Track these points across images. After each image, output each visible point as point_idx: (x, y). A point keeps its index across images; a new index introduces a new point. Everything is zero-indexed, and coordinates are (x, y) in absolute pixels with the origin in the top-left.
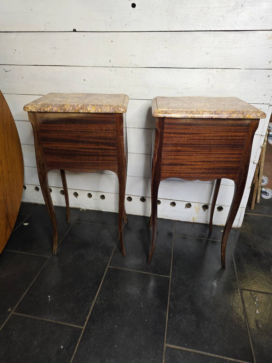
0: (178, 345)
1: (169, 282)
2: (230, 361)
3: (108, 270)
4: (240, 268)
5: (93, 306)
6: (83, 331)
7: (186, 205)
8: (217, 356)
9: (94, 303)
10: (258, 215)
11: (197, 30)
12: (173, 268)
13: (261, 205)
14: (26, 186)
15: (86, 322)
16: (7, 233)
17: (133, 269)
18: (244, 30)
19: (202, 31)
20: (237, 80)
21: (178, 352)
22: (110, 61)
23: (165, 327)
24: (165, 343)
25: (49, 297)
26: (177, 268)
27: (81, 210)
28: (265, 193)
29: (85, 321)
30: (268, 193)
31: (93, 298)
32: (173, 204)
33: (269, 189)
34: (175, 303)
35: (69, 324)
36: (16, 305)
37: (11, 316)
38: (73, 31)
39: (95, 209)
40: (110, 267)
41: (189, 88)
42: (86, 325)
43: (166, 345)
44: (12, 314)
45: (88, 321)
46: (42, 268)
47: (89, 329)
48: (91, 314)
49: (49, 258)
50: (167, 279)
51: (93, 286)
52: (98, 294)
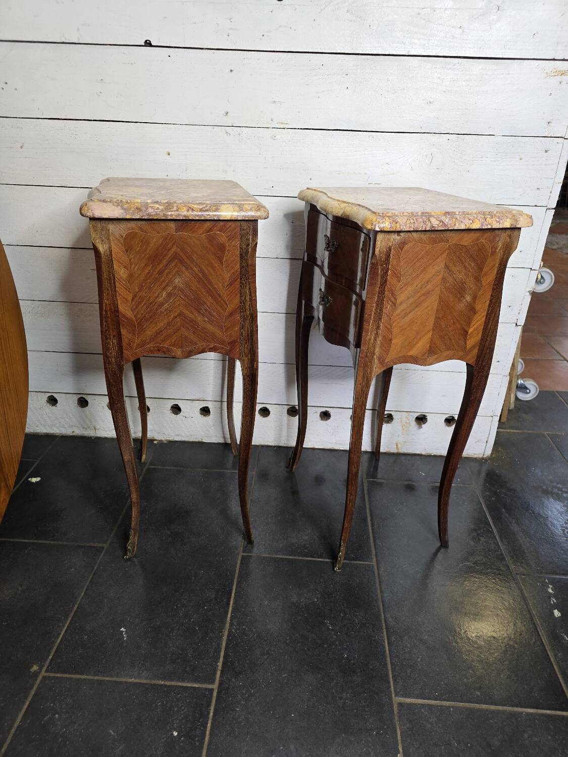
0: (420, 696)
1: (374, 572)
2: (528, 714)
3: (242, 561)
4: (506, 534)
5: (225, 638)
6: (215, 694)
9: (226, 633)
12: (376, 544)
13: (518, 412)
15: (219, 673)
17: (295, 555)
18: (501, 57)
20: (487, 158)
21: (423, 711)
22: (227, 113)
23: (386, 664)
24: (393, 696)
25: (123, 632)
26: (384, 544)
27: (155, 442)
29: (215, 673)
30: (528, 389)
31: (223, 622)
33: (530, 381)
34: (395, 614)
35: (180, 684)
36: (48, 656)
37: (41, 681)
38: (144, 44)
39: (186, 439)
40: (245, 554)
41: (393, 174)
42: (219, 680)
43: (397, 700)
44: (44, 677)
45: (222, 671)
46: (94, 571)
47: (228, 688)
48: (226, 656)
49: (104, 548)
50: (368, 567)
51: (216, 598)
52: (233, 612)
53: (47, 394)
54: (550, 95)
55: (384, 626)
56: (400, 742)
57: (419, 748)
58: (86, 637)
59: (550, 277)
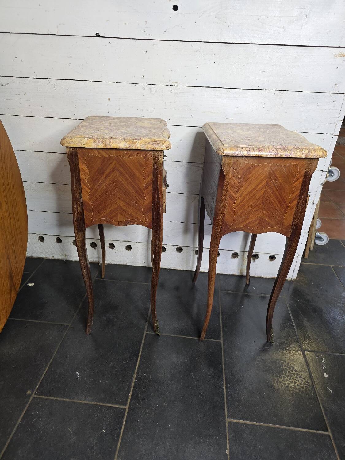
0: (241, 418)
1: (221, 347)
2: (302, 432)
3: (145, 336)
4: (300, 326)
5: (134, 380)
6: (127, 412)
7: (233, 254)
8: (287, 427)
9: (134, 377)
10: (313, 264)
11: (252, 43)
12: (223, 330)
13: (315, 252)
15: (129, 400)
16: (12, 297)
17: (176, 334)
18: (308, 45)
19: (258, 44)
20: (298, 105)
21: (242, 427)
22: (143, 76)
23: (224, 399)
24: (226, 418)
25: (77, 374)
26: (228, 330)
27: (100, 264)
28: (320, 238)
29: (127, 400)
30: (322, 238)
31: (134, 372)
33: (324, 234)
34: (231, 371)
35: (108, 405)
36: (36, 386)
37: (32, 399)
38: (95, 36)
39: (118, 263)
40: (147, 333)
41: (241, 114)
42: (129, 404)
43: (228, 420)
44: (34, 397)
45: (131, 399)
46: (62, 339)
47: (134, 409)
48: (134, 391)
49: (68, 326)
50: (218, 343)
51: (130, 357)
52: (139, 366)
53: (38, 235)
54: (337, 68)
55: (224, 378)
56: (228, 443)
57: (238, 447)
58: (57, 376)
59: (337, 172)
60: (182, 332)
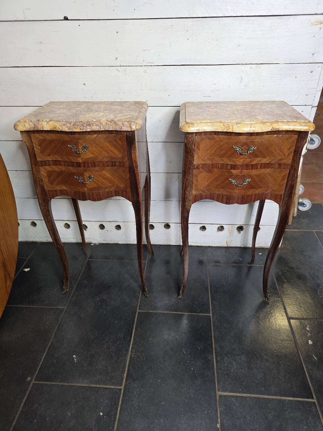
0: (232, 391)
1: (210, 320)
2: (289, 401)
3: (138, 315)
4: (285, 294)
5: (128, 360)
6: (122, 392)
7: (218, 228)
8: (274, 397)
9: (129, 357)
10: (296, 230)
11: (225, 16)
12: (212, 303)
13: (299, 218)
14: (19, 221)
16: (8, 285)
17: (167, 311)
18: (283, 15)
19: (232, 17)
20: (275, 77)
21: (232, 399)
22: (117, 58)
23: (214, 373)
24: (217, 391)
25: (74, 357)
26: (217, 303)
27: (92, 244)
28: (302, 204)
29: (122, 380)
30: (305, 204)
31: (127, 350)
32: (203, 228)
33: (306, 200)
34: (220, 344)
35: (104, 386)
36: (35, 372)
37: (33, 386)
38: (63, 19)
39: (109, 242)
40: (140, 311)
41: (218, 90)
42: (125, 384)
43: (219, 393)
44: (34, 384)
45: (126, 379)
46: (59, 323)
47: (129, 388)
48: (129, 370)
49: (64, 309)
50: (207, 317)
51: (124, 337)
52: (132, 345)
53: (30, 220)
54: (313, 37)
55: (214, 352)
56: (219, 417)
57: (229, 420)
58: (55, 361)
59: (318, 140)
60: (173, 308)
